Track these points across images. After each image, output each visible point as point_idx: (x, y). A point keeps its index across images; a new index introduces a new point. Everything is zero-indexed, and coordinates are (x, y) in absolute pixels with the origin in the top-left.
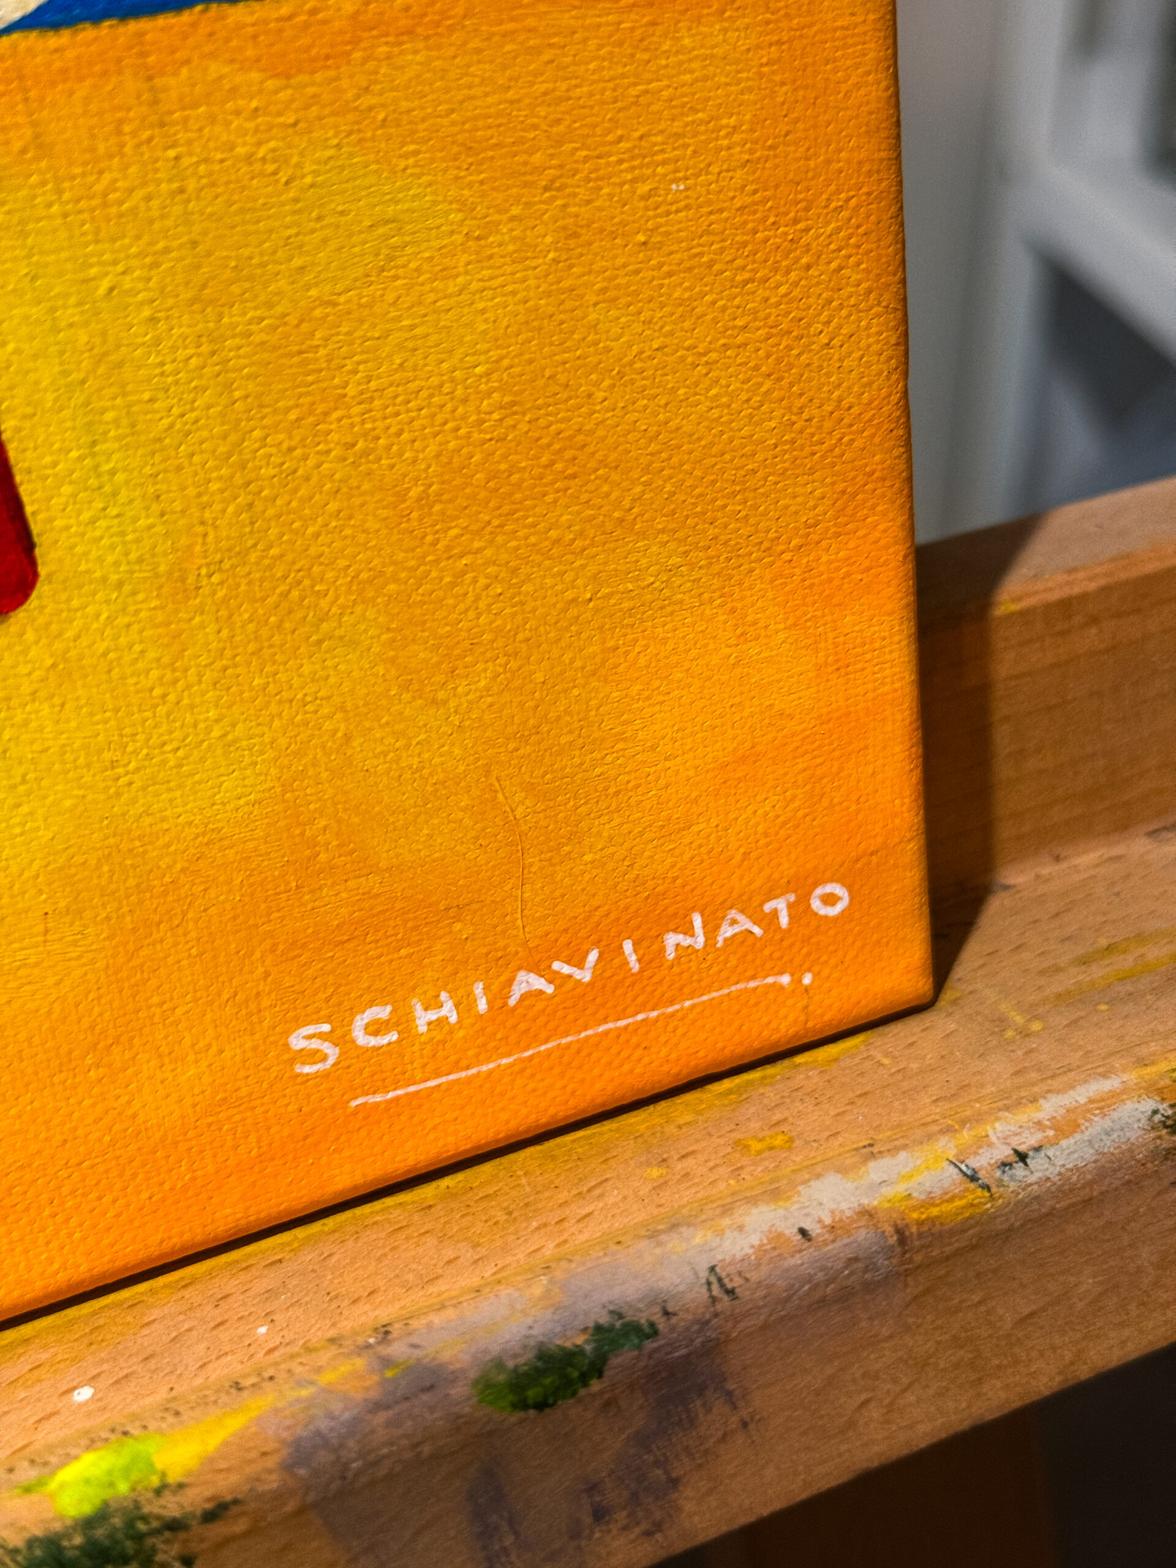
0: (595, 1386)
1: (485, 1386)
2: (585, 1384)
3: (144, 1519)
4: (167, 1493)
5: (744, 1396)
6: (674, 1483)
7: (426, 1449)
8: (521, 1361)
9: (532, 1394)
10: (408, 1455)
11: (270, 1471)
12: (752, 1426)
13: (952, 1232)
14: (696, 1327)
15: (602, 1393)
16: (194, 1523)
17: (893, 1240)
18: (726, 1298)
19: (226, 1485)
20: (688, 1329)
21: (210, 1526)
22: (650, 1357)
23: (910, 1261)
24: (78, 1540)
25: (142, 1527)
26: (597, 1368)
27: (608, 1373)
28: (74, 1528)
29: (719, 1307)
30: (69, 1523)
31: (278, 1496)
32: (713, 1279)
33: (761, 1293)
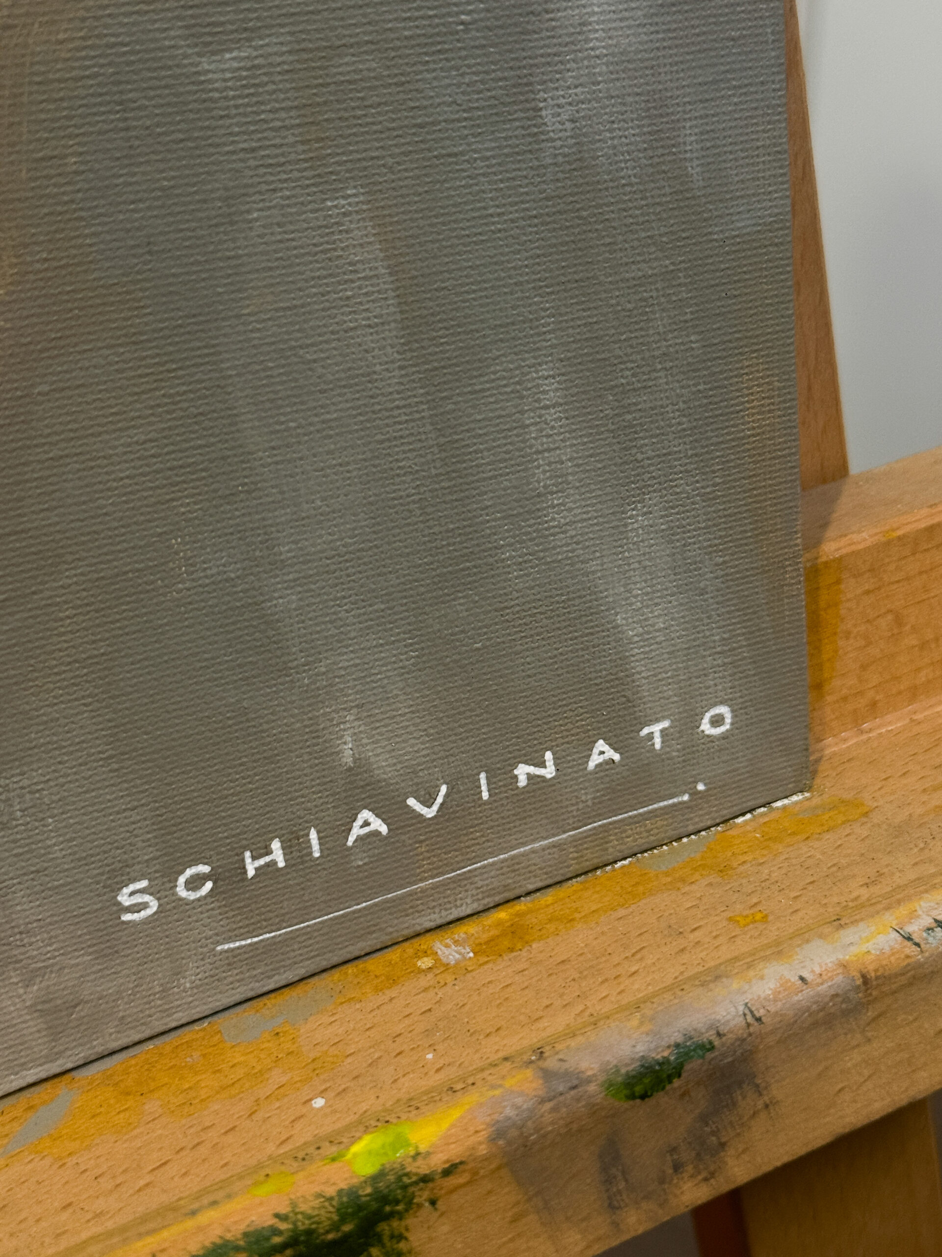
0: (676, 1083)
1: (609, 1085)
2: (670, 1082)
3: (407, 1175)
4: (420, 1158)
5: (766, 1088)
6: (723, 1145)
7: (575, 1127)
8: (630, 1068)
9: (638, 1089)
10: (563, 1131)
11: (480, 1143)
12: (771, 1107)
13: (896, 975)
14: (738, 1043)
15: (680, 1087)
16: (437, 1177)
17: (859, 982)
18: (756, 1024)
19: (454, 1152)
20: (732, 1044)
21: (447, 1179)
22: (710, 1063)
23: (871, 994)
24: (369, 1190)
25: (406, 1180)
26: (677, 1072)
27: (684, 1075)
28: (365, 1182)
29: (752, 1029)
30: (363, 1179)
31: (487, 1159)
32: (747, 1012)
33: (778, 1019)
